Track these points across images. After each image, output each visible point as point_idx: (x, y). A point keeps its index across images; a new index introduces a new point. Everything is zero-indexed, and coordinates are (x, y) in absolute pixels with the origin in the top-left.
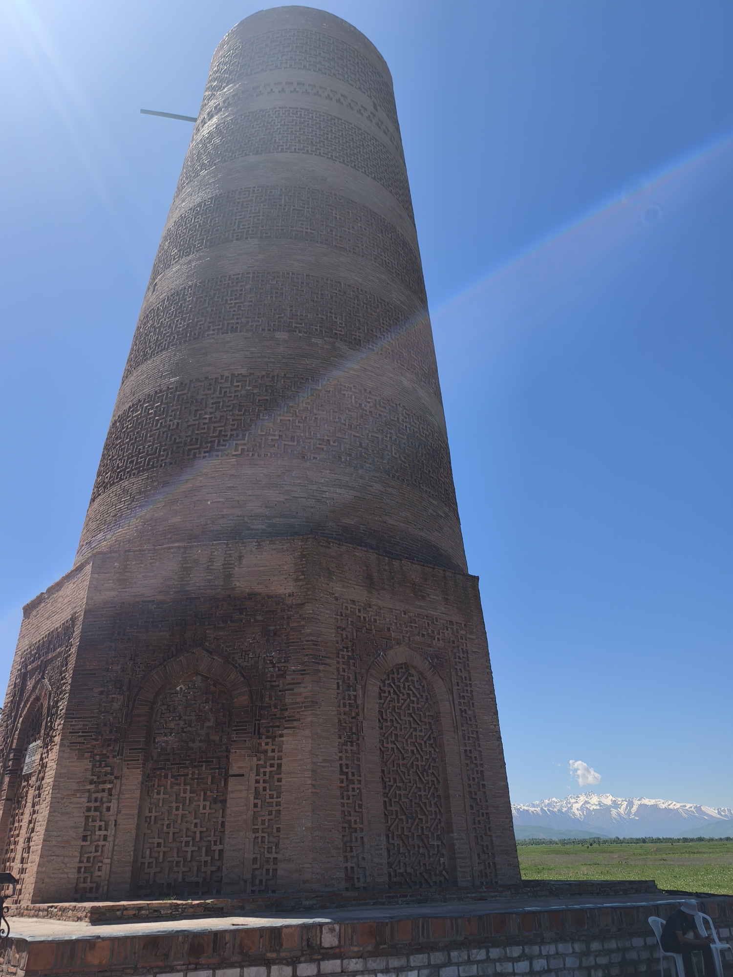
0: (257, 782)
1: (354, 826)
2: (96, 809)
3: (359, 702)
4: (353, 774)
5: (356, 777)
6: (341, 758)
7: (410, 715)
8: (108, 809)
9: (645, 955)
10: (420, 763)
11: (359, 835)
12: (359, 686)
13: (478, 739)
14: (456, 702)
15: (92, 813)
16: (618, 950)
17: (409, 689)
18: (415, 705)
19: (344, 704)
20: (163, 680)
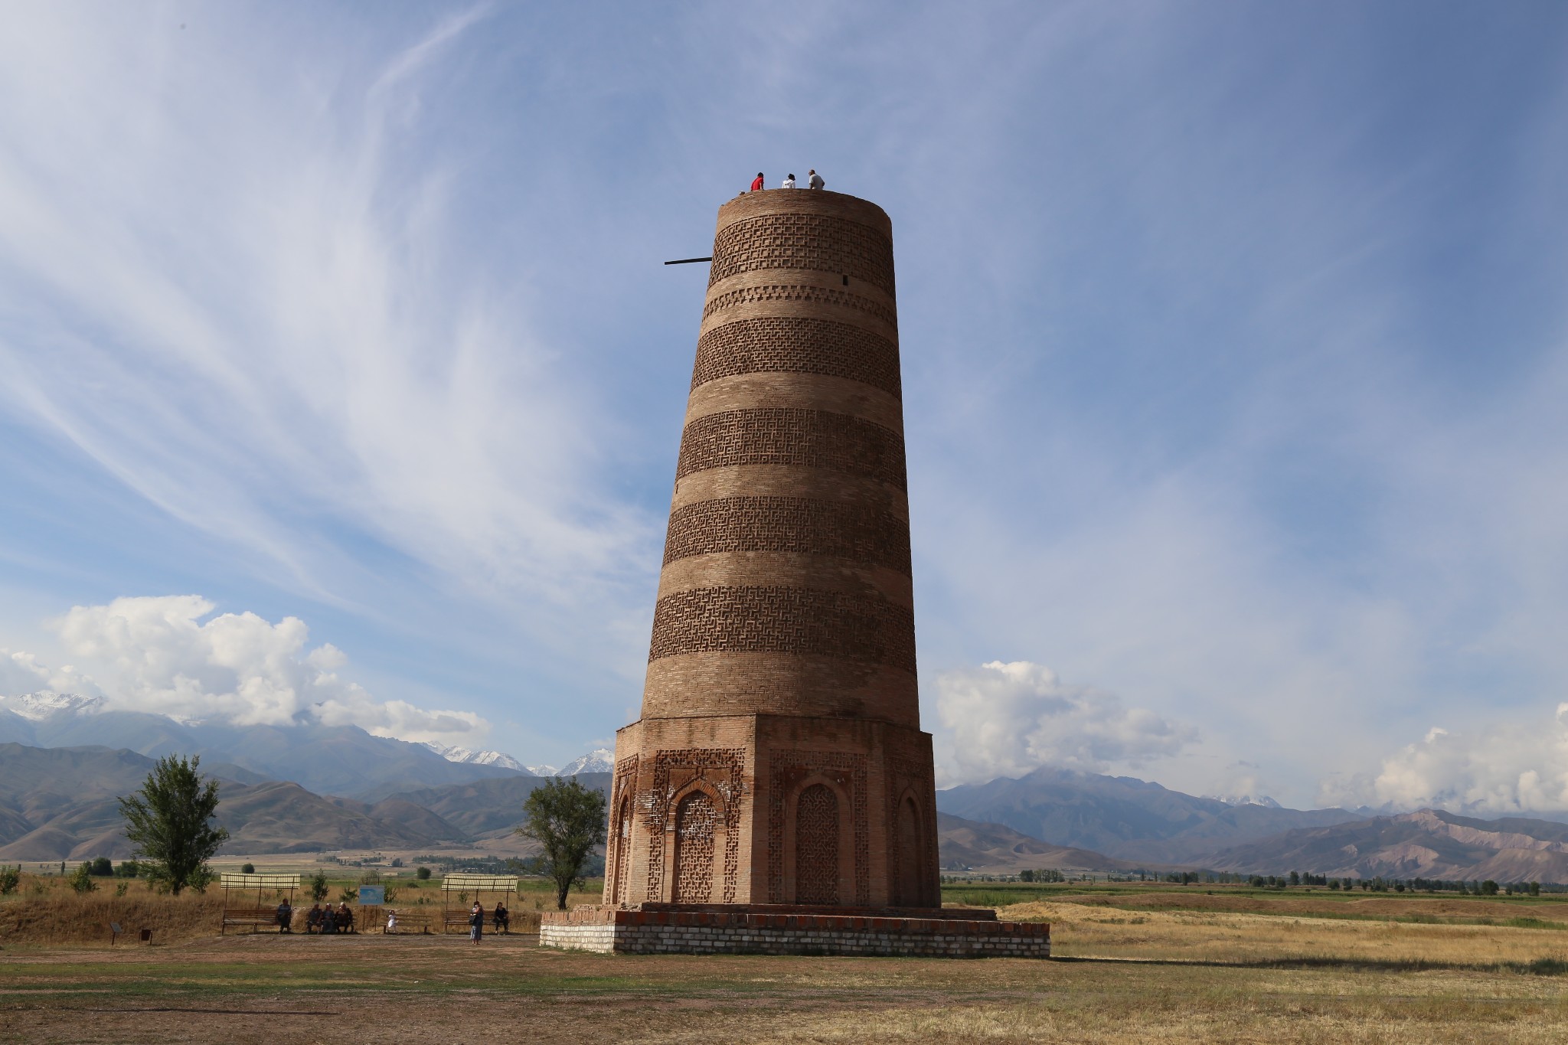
0: (727, 850)
1: (776, 873)
2: (654, 860)
3: (783, 808)
4: (777, 847)
5: (779, 849)
6: (770, 839)
7: (819, 813)
8: (659, 861)
9: (943, 945)
10: (824, 840)
11: (778, 878)
12: (784, 801)
13: (866, 825)
14: (853, 805)
15: (652, 862)
16: (922, 941)
17: (821, 798)
18: (825, 808)
19: (774, 810)
20: (681, 794)
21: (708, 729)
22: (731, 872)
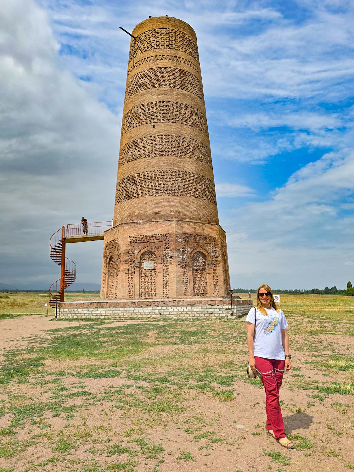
0: (213, 275)
12: (222, 258)
15: (185, 279)
20: (193, 253)
21: (201, 228)
22: (216, 284)
